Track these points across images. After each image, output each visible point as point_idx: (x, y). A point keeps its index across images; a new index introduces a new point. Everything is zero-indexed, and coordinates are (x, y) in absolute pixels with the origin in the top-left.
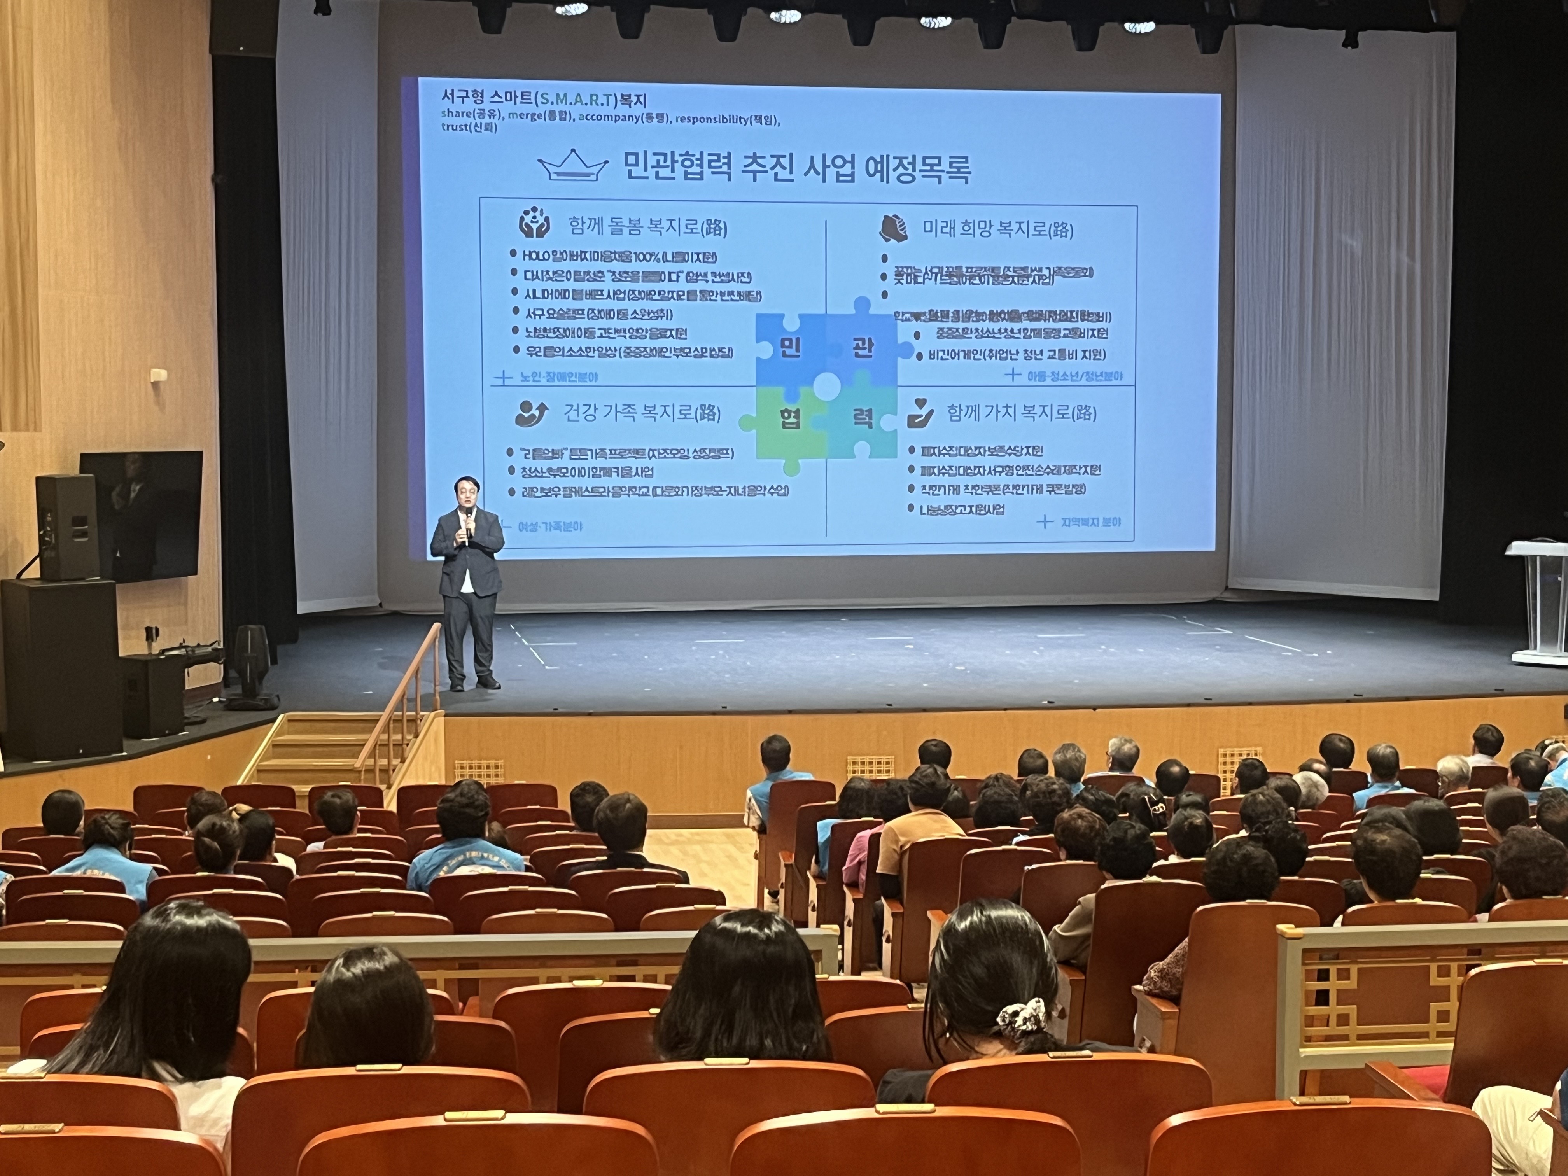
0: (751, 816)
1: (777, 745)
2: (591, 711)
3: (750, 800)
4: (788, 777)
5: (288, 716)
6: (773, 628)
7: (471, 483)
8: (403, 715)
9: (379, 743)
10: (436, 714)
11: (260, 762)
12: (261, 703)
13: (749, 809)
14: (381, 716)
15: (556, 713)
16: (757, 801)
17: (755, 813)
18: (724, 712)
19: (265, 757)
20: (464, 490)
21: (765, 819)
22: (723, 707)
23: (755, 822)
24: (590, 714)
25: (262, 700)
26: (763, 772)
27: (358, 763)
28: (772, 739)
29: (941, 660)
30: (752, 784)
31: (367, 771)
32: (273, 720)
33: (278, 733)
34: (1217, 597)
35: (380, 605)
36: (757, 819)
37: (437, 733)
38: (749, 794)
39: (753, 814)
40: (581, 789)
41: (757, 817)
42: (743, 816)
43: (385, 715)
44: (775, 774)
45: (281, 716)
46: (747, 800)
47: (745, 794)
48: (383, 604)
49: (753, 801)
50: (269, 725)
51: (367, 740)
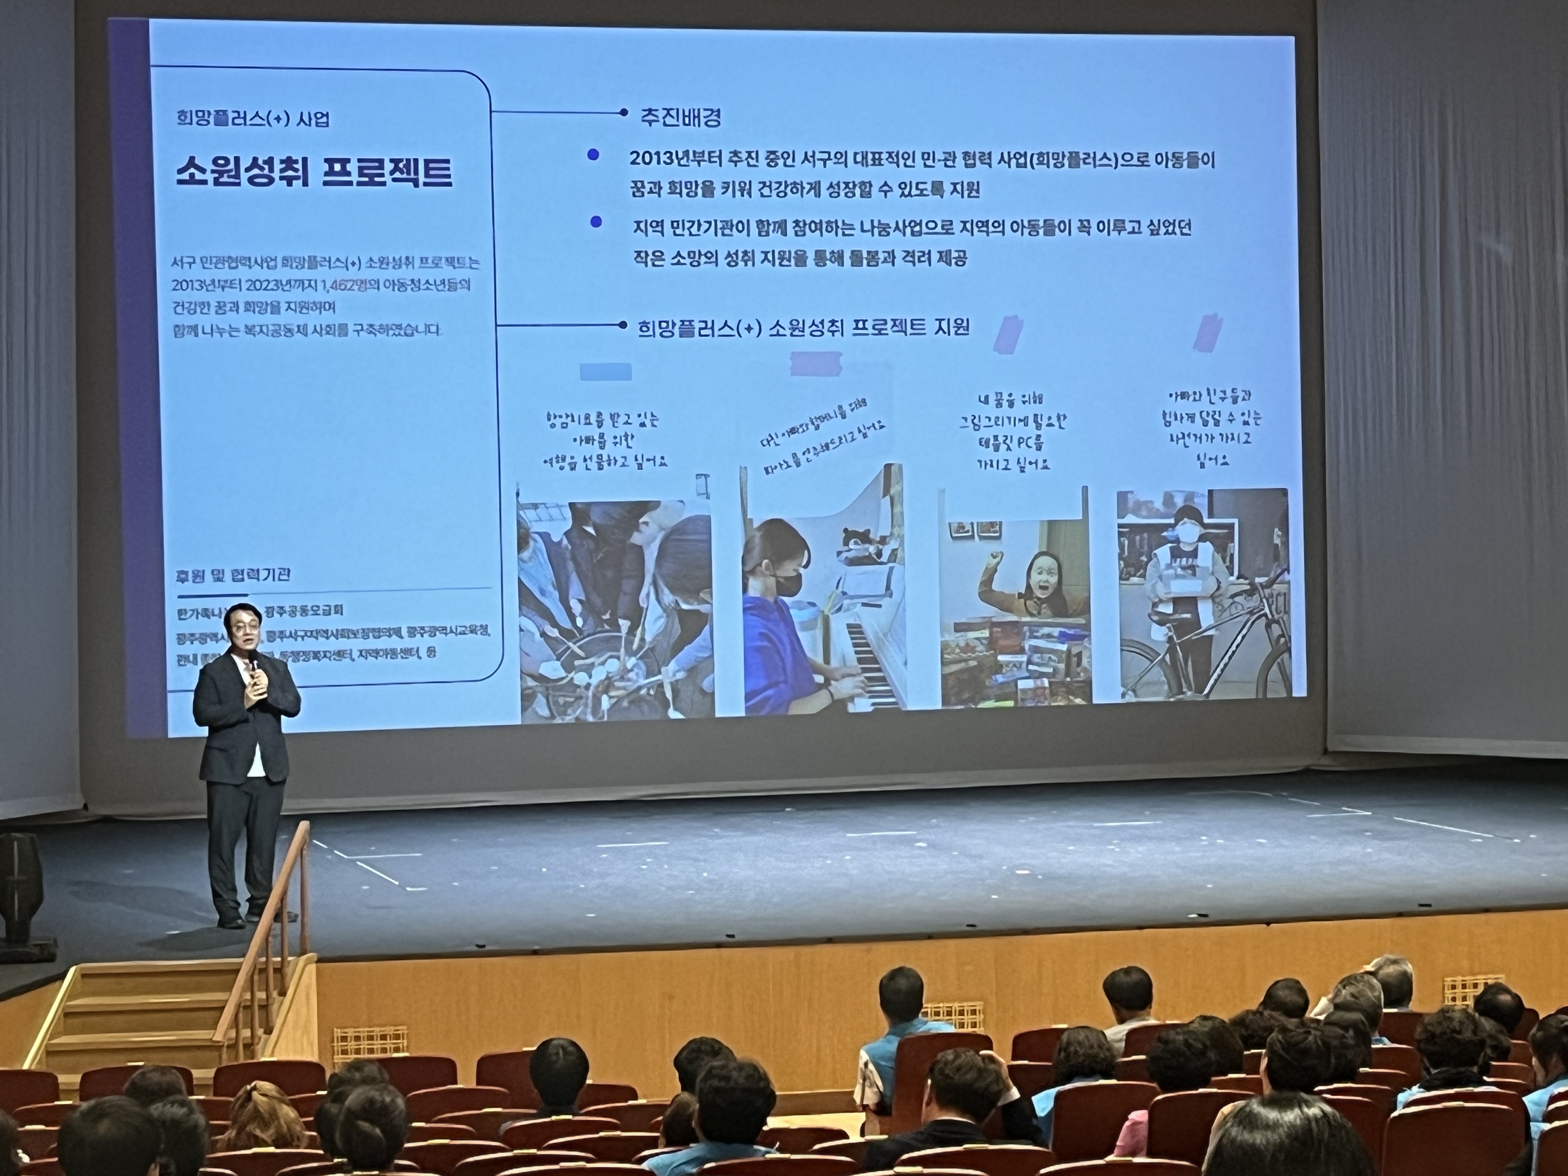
0: (867, 1089)
1: (902, 983)
2: (537, 947)
3: (866, 1065)
4: (921, 1030)
5: (82, 969)
6: (695, 824)
7: (251, 612)
8: (267, 962)
9: (242, 1004)
10: (307, 959)
11: (49, 1040)
12: (36, 951)
13: (864, 1080)
14: (241, 964)
15: (482, 952)
16: (877, 1066)
17: (873, 1084)
18: (730, 943)
19: (54, 1033)
20: (241, 624)
21: (888, 1094)
22: (728, 936)
23: (871, 1099)
24: (535, 953)
25: (36, 945)
26: (884, 1023)
27: (218, 1037)
28: (895, 974)
29: (985, 862)
30: (865, 1044)
31: (229, 1047)
32: (62, 977)
33: (71, 995)
34: (1313, 765)
35: (86, 807)
36: (875, 1093)
37: (308, 987)
38: (864, 1056)
39: (871, 1086)
40: (693, 1051)
41: (876, 1090)
42: (852, 1093)
43: (246, 964)
44: (903, 1025)
45: (72, 970)
46: (861, 1065)
47: (857, 1057)
48: (89, 806)
49: (871, 1067)
50: (58, 983)
51: (227, 1001)
